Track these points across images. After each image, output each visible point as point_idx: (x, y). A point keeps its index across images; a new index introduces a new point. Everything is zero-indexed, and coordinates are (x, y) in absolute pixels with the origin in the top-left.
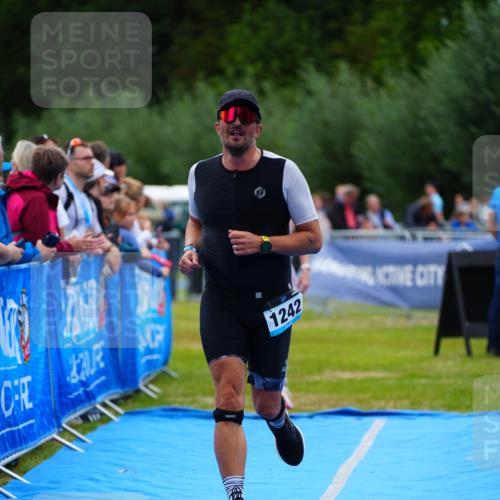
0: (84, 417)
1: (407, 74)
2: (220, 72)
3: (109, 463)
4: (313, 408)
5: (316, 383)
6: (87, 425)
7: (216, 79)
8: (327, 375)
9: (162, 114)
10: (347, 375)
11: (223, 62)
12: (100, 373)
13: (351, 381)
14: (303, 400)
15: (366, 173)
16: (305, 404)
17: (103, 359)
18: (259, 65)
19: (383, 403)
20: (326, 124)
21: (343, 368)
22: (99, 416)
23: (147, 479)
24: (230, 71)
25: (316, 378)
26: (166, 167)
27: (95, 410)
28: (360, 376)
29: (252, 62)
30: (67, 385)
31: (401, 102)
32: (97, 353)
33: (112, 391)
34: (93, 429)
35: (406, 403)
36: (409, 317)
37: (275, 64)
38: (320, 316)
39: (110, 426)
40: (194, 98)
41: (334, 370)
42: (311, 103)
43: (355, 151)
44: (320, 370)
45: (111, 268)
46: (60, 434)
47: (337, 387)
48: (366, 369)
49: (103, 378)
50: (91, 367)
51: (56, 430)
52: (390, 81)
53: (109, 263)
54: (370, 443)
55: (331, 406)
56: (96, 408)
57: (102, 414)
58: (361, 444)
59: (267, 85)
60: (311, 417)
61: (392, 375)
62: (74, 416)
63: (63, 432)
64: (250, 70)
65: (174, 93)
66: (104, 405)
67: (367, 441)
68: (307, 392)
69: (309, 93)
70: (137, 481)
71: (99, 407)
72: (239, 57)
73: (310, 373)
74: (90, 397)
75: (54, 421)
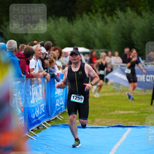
0: (38, 128)
1: (149, 11)
2: (91, 11)
3: (43, 144)
4: (109, 124)
5: (112, 115)
6: (39, 130)
7: (90, 13)
8: (116, 112)
9: (72, 24)
10: (122, 112)
11: (92, 7)
12: (43, 113)
13: (123, 114)
14: (107, 121)
15: (136, 43)
16: (108, 123)
18: (103, 9)
19: (131, 122)
20: (123, 28)
21: (121, 110)
22: (42, 127)
23: (54, 150)
24: (94, 11)
25: (113, 113)
27: (41, 125)
28: (126, 112)
29: (101, 7)
30: (32, 118)
31: (147, 21)
33: (47, 119)
34: (40, 131)
35: (139, 122)
36: (145, 91)
37: (109, 8)
38: (117, 91)
39: (45, 130)
40: (83, 19)
41: (118, 110)
42: (118, 20)
43: (132, 36)
44: (114, 110)
45: (47, 80)
46: (29, 134)
47: (119, 116)
48: (129, 110)
49: (44, 115)
52: (144, 14)
53: (47, 78)
54: (125, 137)
55: (115, 123)
57: (43, 126)
58: (123, 137)
59: (105, 15)
60: (108, 127)
61: (136, 112)
62: (34, 128)
63: (30, 133)
64: (100, 10)
65: (77, 18)
66: (44, 123)
67: (124, 136)
68: (109, 118)
69: (118, 18)
70: (50, 150)
71: (42, 124)
72: (97, 6)
73: (111, 111)
74: (39, 122)
75: (27, 130)
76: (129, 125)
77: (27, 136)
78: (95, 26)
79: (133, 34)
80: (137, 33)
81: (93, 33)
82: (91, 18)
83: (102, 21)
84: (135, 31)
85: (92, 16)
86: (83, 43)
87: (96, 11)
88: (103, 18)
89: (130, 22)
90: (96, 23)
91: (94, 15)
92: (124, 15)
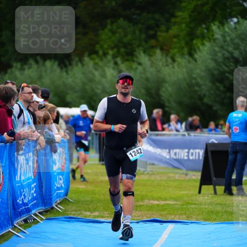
1: (187, 57)
2: (96, 53)
7: (94, 56)
9: (67, 72)
11: (98, 47)
15: (166, 104)
18: (115, 50)
20: (147, 79)
24: (101, 53)
26: (69, 98)
29: (112, 49)
31: (184, 70)
40: (83, 65)
42: (140, 68)
43: (161, 93)
52: (179, 59)
59: (119, 60)
64: (111, 52)
65: (74, 63)
69: (140, 64)
72: (105, 46)
78: (104, 75)
79: (163, 89)
80: (170, 89)
81: (99, 87)
82: (96, 64)
83: (114, 68)
84: (167, 85)
85: (97, 60)
87: (105, 54)
88: (116, 63)
89: (159, 71)
90: (104, 71)
91: (101, 60)
92: (150, 60)
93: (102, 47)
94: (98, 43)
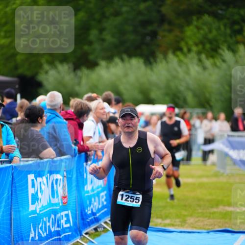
0: (96, 229)
2: (181, 49)
4: (210, 227)
5: (214, 213)
6: (97, 233)
7: (179, 53)
8: (221, 208)
10: (231, 209)
11: (183, 44)
12: (104, 207)
14: (206, 223)
16: (207, 225)
17: (106, 200)
18: (200, 47)
21: (229, 205)
22: (102, 229)
24: (185, 49)
25: (215, 210)
27: (101, 226)
29: (196, 45)
30: (86, 214)
32: (103, 197)
34: (99, 235)
37: (208, 46)
38: (222, 175)
40: (167, 62)
41: (224, 206)
42: (224, 65)
44: (217, 205)
46: (81, 239)
47: (225, 215)
49: (106, 209)
50: (99, 204)
51: (79, 237)
55: (219, 227)
56: (101, 225)
57: (104, 228)
59: (203, 56)
60: (208, 232)
62: (90, 229)
63: (83, 238)
64: (194, 49)
65: (158, 60)
66: (106, 223)
68: (209, 218)
69: (224, 61)
71: (103, 224)
72: (191, 42)
73: (212, 207)
74: (97, 220)
75: (79, 233)
76: (241, 230)
77: (78, 242)
78: (187, 72)
81: (183, 84)
82: (180, 61)
83: (198, 65)
85: (182, 57)
86: (167, 99)
87: (189, 50)
88: (200, 60)
90: (188, 69)
91: (185, 55)
93: (187, 43)
94: (183, 39)
